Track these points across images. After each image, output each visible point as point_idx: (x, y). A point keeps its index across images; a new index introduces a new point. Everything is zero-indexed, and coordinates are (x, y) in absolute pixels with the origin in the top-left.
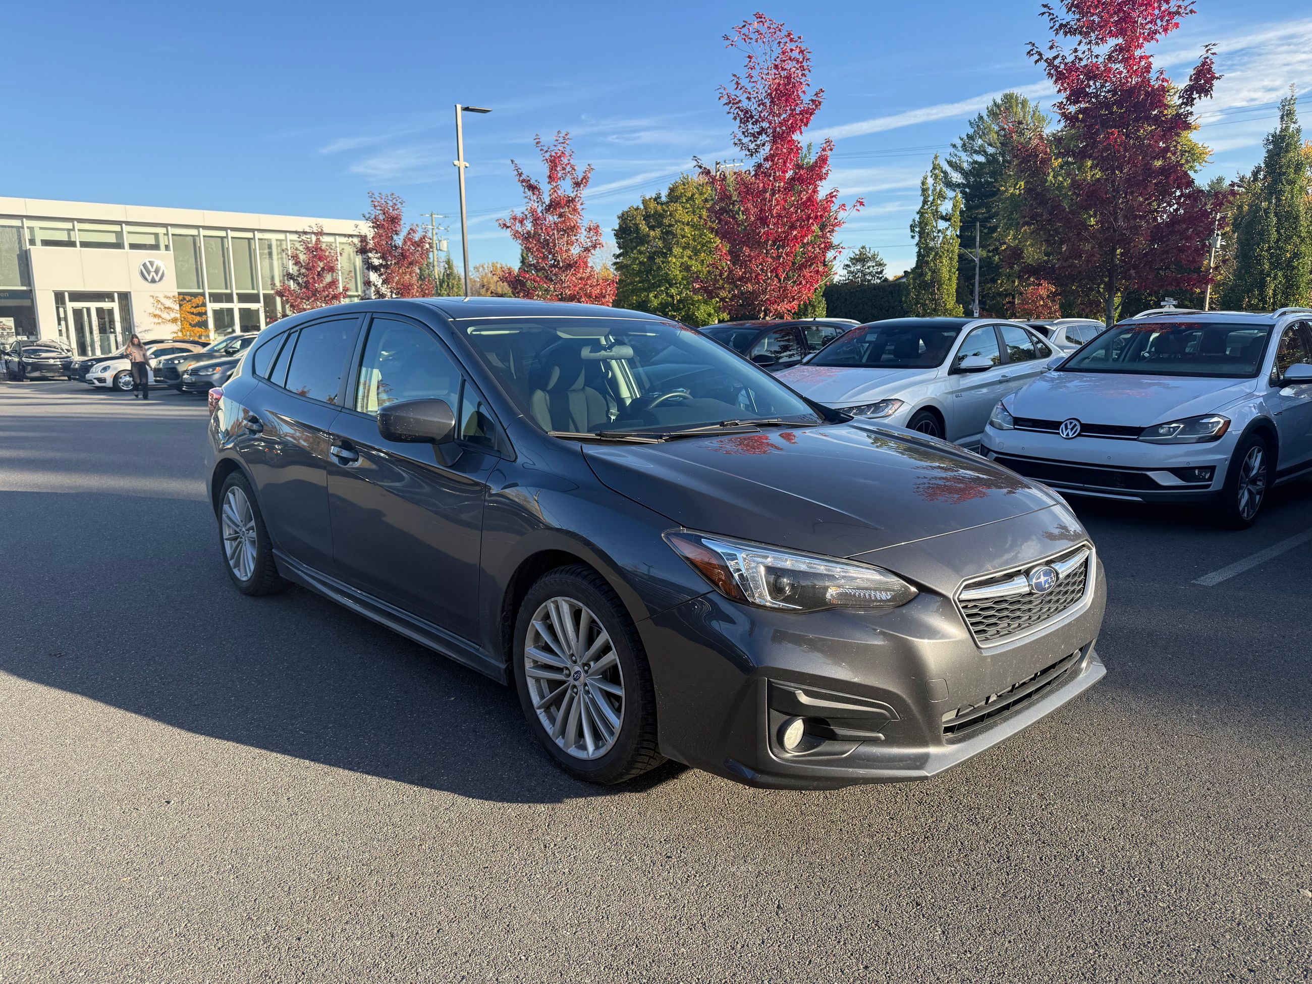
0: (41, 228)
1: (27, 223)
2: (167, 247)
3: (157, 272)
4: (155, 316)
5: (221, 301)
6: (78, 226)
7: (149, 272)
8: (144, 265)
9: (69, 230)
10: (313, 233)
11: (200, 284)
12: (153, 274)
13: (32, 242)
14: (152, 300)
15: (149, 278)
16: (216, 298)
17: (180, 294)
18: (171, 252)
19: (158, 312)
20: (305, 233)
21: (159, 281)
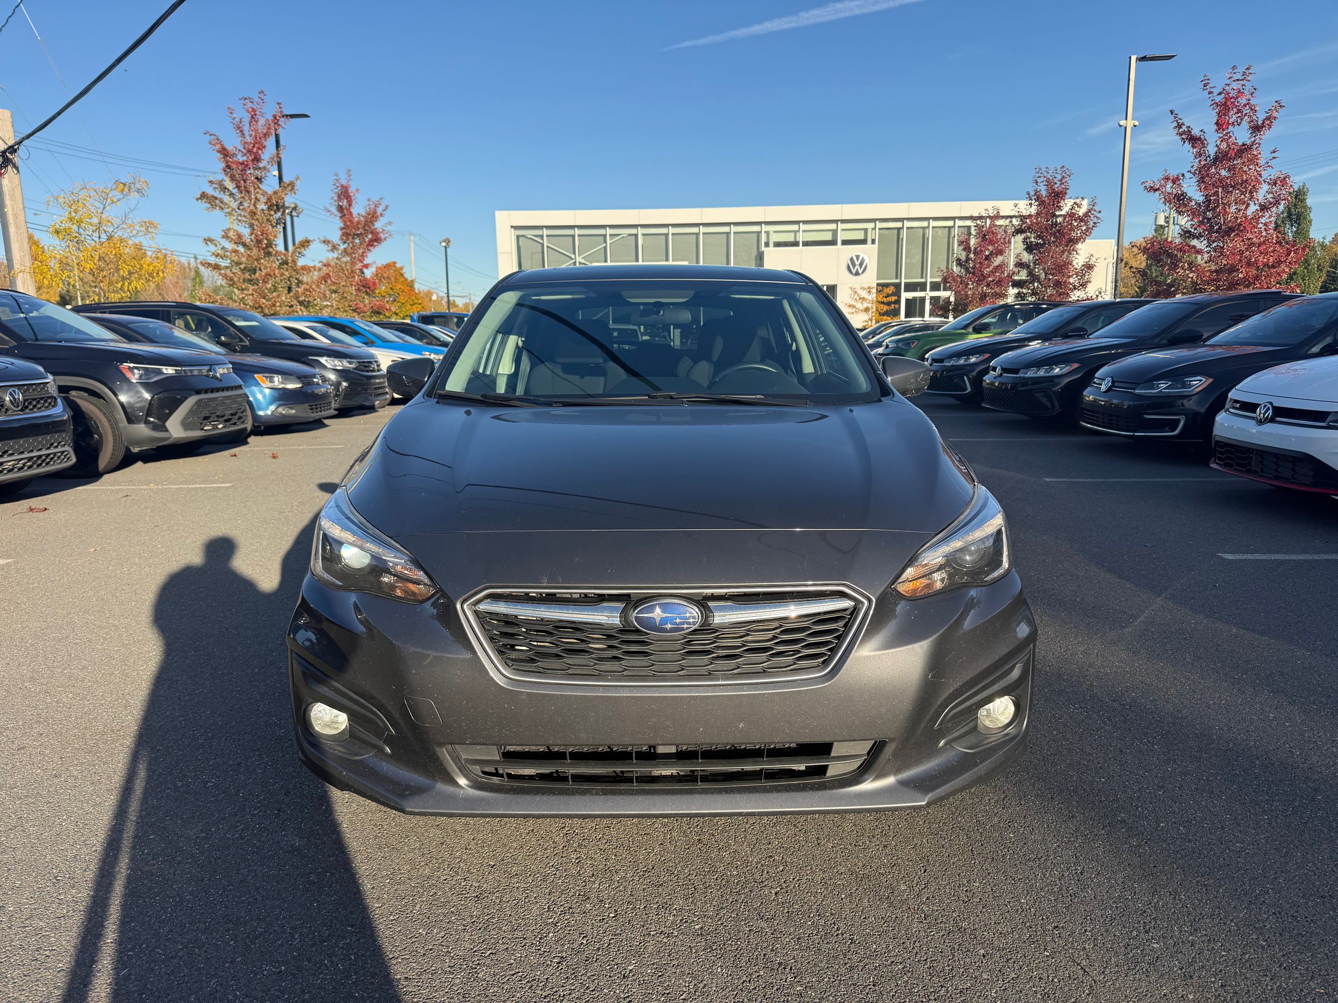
0: (775, 232)
1: (765, 228)
2: (873, 241)
3: (861, 265)
4: (850, 306)
5: (915, 290)
6: (803, 227)
7: (854, 265)
8: (852, 259)
9: (795, 232)
10: (989, 217)
11: (898, 275)
12: (857, 267)
13: (767, 245)
14: (850, 292)
15: (854, 272)
16: (910, 287)
17: (878, 285)
18: (876, 245)
19: (853, 303)
20: (980, 218)
21: (863, 272)
